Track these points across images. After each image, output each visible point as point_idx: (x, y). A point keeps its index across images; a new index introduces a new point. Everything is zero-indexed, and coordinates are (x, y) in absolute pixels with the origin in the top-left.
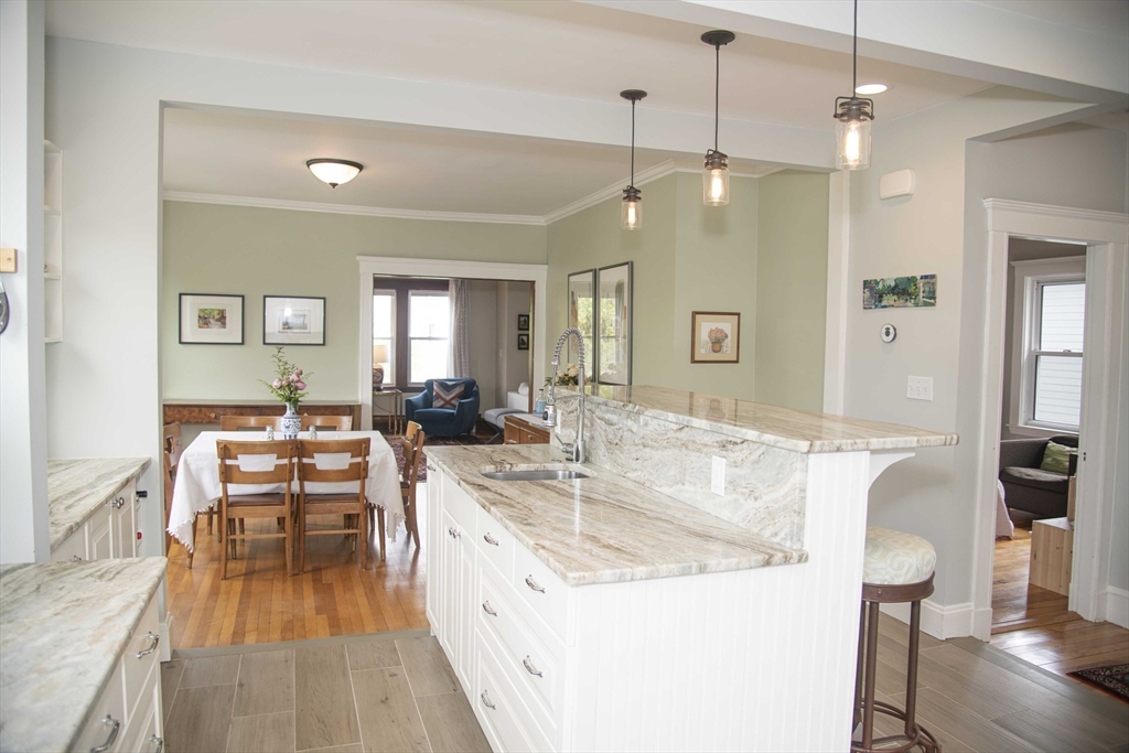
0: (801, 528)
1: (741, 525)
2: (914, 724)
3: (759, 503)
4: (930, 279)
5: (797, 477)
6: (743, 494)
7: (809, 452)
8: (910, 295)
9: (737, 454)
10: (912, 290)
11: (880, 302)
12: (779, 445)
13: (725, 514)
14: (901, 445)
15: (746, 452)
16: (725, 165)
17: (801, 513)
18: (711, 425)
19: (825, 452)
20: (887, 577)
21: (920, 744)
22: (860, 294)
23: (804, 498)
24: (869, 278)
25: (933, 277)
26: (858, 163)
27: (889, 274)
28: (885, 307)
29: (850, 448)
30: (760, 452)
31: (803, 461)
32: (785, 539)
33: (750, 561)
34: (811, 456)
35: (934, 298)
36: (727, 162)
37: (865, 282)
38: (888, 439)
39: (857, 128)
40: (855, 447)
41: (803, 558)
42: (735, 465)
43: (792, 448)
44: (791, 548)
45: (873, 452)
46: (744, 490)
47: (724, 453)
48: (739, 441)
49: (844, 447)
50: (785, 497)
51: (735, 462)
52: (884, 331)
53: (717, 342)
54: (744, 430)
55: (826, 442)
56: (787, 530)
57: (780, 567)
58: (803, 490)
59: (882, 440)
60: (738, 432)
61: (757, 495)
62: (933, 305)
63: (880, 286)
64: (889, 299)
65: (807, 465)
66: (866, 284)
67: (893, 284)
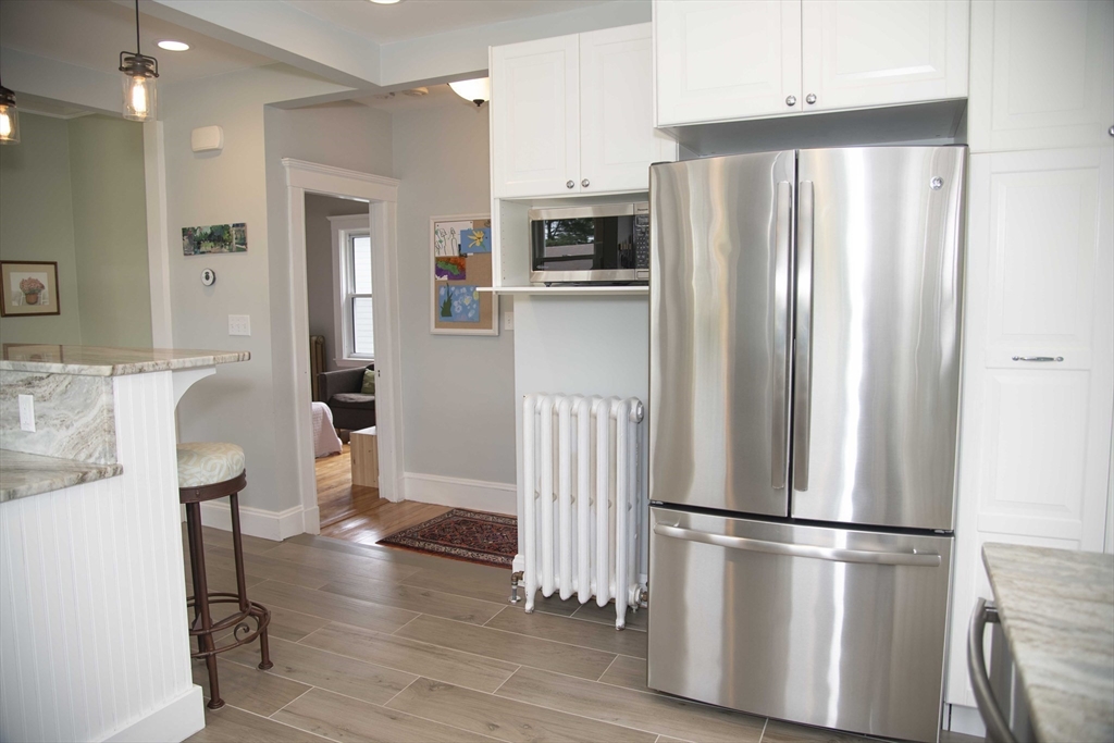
0: (113, 445)
1: (56, 455)
2: (246, 601)
3: (71, 431)
4: (240, 226)
5: (104, 399)
6: (55, 425)
7: (112, 375)
8: (224, 241)
9: (44, 389)
10: (226, 237)
11: (199, 248)
12: (83, 372)
13: (39, 449)
14: (199, 364)
15: (53, 385)
16: (13, 103)
17: (111, 431)
18: (13, 365)
19: (128, 374)
20: (202, 479)
21: (252, 614)
22: (179, 240)
23: (112, 418)
24: (187, 226)
25: (243, 225)
26: (145, 116)
27: (205, 222)
28: (203, 253)
29: (151, 369)
30: (66, 383)
31: (108, 384)
32: (99, 458)
33: (63, 480)
34: (114, 378)
35: (245, 244)
36: (14, 98)
37: (184, 230)
38: (187, 359)
39: (143, 83)
40: (157, 368)
41: (118, 471)
42: (44, 399)
43: (95, 373)
44: (106, 464)
45: (174, 370)
46: (55, 422)
47: (31, 390)
48: (45, 375)
49: (146, 368)
50: (94, 419)
51: (43, 397)
52: (204, 275)
53: (32, 293)
54: (48, 365)
55: (128, 365)
56: (100, 449)
57: (96, 482)
58: (111, 411)
59: (181, 360)
60: (42, 367)
61: (69, 423)
62: (245, 250)
63: (198, 234)
64: (206, 246)
65: (112, 388)
66: (185, 231)
67: (209, 232)
